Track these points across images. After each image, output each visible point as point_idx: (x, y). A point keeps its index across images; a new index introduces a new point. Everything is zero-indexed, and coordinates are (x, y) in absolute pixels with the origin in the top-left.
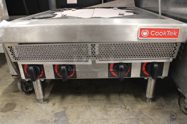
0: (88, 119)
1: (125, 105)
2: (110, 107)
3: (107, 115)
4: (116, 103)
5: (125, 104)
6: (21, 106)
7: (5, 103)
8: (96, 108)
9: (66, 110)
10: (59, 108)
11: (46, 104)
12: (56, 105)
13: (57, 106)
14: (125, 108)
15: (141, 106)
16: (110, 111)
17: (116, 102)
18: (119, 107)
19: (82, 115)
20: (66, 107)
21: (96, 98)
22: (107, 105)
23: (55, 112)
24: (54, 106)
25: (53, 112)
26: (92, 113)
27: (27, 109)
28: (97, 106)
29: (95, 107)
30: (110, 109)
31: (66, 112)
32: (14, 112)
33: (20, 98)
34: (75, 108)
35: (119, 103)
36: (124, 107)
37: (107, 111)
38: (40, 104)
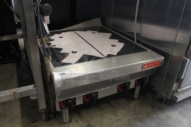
0: (109, 124)
1: (123, 107)
2: (116, 110)
3: (117, 117)
8: (108, 114)
9: (89, 122)
10: (83, 123)
11: (70, 123)
12: (79, 121)
14: (125, 109)
15: (132, 104)
16: (118, 113)
17: (117, 106)
18: (121, 109)
19: (102, 122)
20: (87, 120)
21: (102, 107)
22: (113, 110)
24: (79, 123)
26: (108, 119)
28: (108, 113)
30: (117, 112)
31: (90, 124)
33: (44, 126)
34: (94, 119)
35: (119, 106)
36: (123, 108)
37: (116, 114)
38: (66, 125)
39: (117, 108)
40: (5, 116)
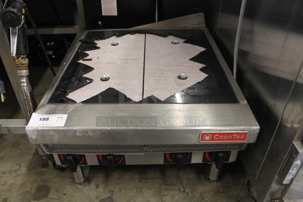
1: (183, 187)
2: (166, 190)
4: (173, 184)
5: (184, 185)
6: (57, 190)
7: (35, 185)
8: (149, 191)
9: (113, 194)
10: (104, 192)
11: (87, 185)
12: (100, 187)
13: (101, 189)
14: (184, 192)
15: (203, 188)
16: (166, 195)
17: (173, 182)
18: (176, 190)
20: (112, 190)
21: (149, 176)
22: (163, 187)
23: (100, 199)
24: (98, 189)
25: (97, 198)
26: (144, 199)
27: (64, 194)
28: (151, 189)
29: (148, 189)
30: (165, 193)
31: (113, 198)
32: (50, 200)
33: (52, 176)
34: (123, 191)
35: (177, 183)
36: (182, 189)
37: (163, 196)
38: (80, 187)
39: (172, 185)
40: (19, 145)
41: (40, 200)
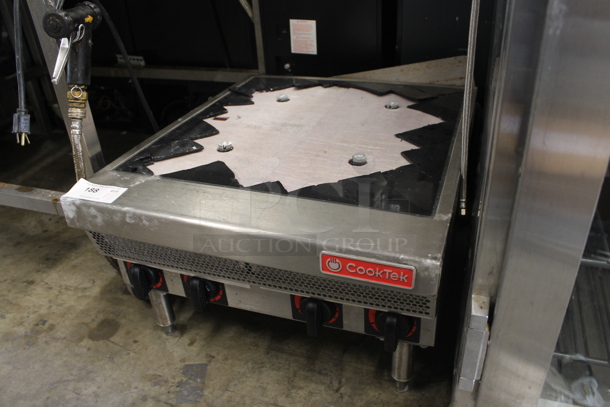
0: (243, 397)
1: (340, 382)
2: (306, 378)
3: (287, 396)
4: (323, 372)
5: (343, 380)
6: (128, 333)
7: (101, 317)
8: (275, 372)
9: (210, 362)
10: (198, 355)
11: (176, 337)
12: (196, 344)
13: (195, 348)
14: (337, 391)
15: (376, 394)
16: (301, 388)
17: (325, 369)
18: (324, 384)
19: (237, 382)
20: (213, 354)
21: (286, 347)
22: (302, 372)
23: (187, 363)
24: (192, 348)
25: (183, 360)
26: (258, 384)
27: (136, 342)
28: (279, 369)
29: (274, 369)
30: (301, 384)
31: (208, 367)
32: (111, 344)
33: (132, 310)
34: (230, 361)
35: (332, 372)
36: (336, 385)
37: (294, 387)
38: (164, 335)
39: (320, 373)
41: (97, 340)
